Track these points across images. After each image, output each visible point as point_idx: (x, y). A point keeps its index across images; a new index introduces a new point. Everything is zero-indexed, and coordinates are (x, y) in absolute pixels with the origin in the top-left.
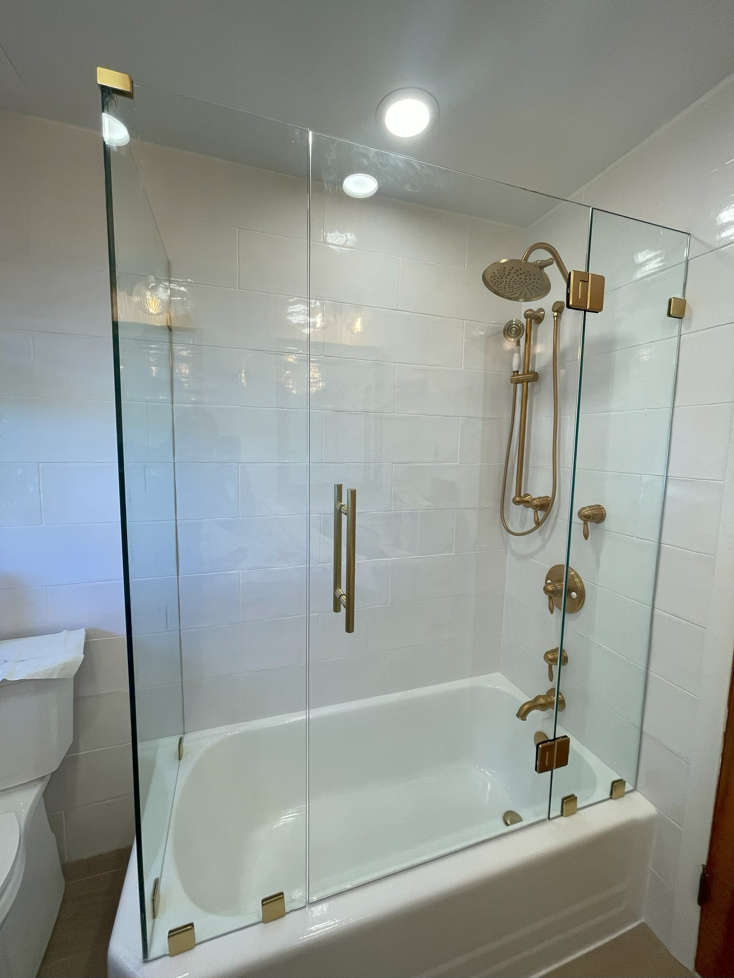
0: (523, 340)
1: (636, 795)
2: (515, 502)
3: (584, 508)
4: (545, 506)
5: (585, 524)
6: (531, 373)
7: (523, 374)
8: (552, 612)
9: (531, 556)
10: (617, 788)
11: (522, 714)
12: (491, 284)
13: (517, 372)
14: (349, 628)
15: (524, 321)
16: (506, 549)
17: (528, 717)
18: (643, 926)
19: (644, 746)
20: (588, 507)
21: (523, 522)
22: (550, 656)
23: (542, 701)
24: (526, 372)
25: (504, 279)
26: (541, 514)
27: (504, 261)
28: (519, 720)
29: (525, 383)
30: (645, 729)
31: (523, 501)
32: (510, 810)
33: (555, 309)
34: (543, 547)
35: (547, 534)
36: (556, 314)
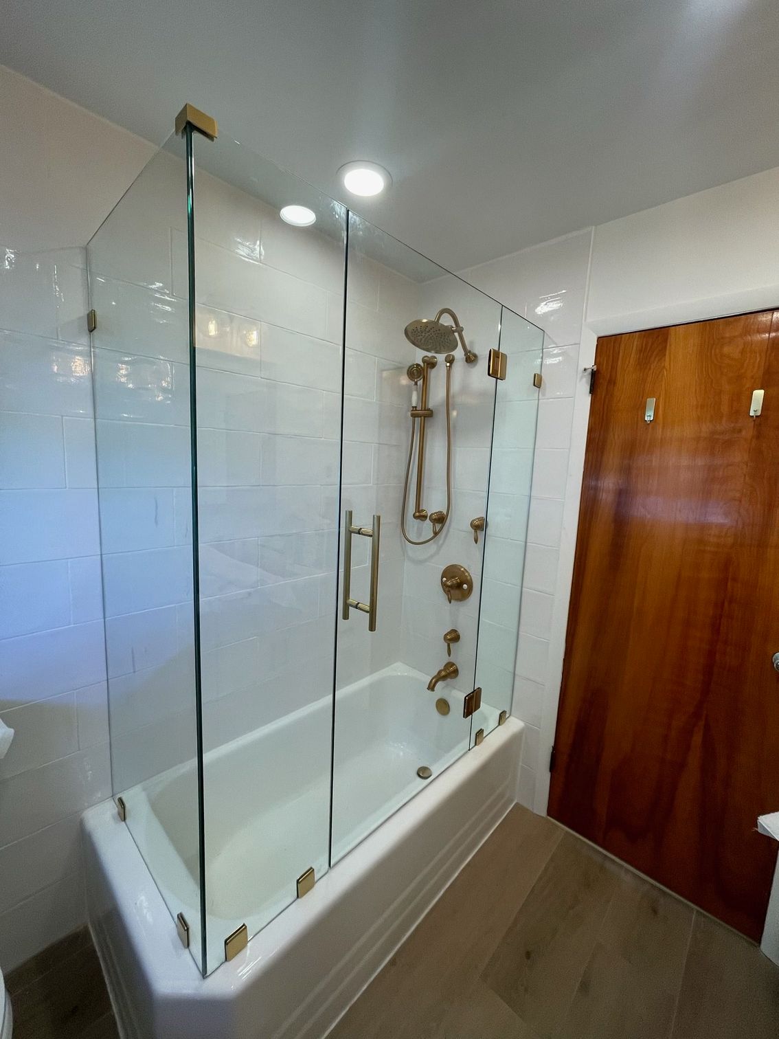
0: (420, 382)
1: (512, 718)
2: (415, 517)
3: (474, 520)
4: (440, 519)
5: (476, 532)
6: (427, 410)
7: (421, 410)
8: (450, 602)
9: (425, 561)
10: (502, 718)
11: (431, 687)
12: (410, 334)
13: (416, 407)
14: (372, 627)
15: (422, 364)
16: (404, 556)
17: (435, 689)
18: (517, 804)
19: (516, 682)
20: (478, 519)
21: (419, 534)
22: (449, 637)
23: (443, 673)
24: (423, 409)
25: (423, 334)
26: (438, 526)
27: (425, 321)
28: (429, 692)
29: (423, 418)
30: (516, 673)
31: (420, 516)
32: (422, 765)
33: (448, 360)
34: (437, 553)
35: (441, 542)
36: (448, 364)
